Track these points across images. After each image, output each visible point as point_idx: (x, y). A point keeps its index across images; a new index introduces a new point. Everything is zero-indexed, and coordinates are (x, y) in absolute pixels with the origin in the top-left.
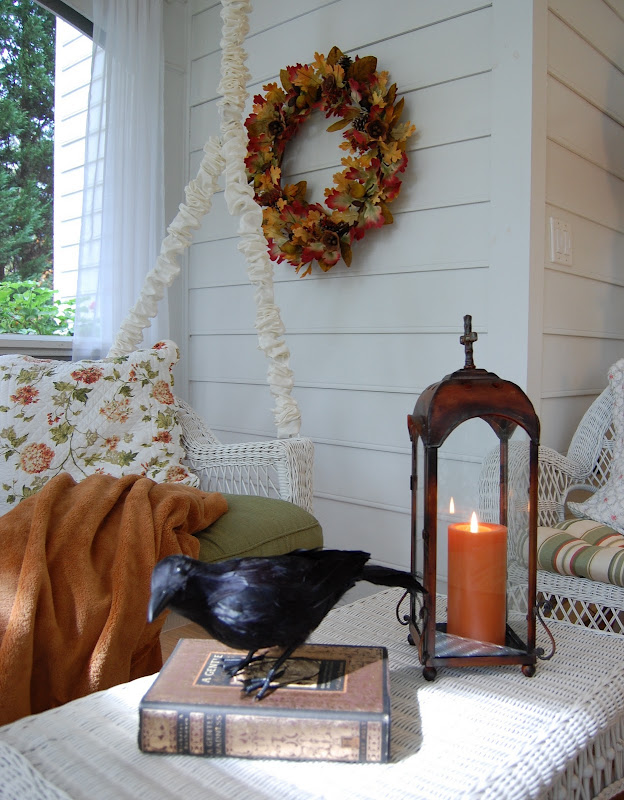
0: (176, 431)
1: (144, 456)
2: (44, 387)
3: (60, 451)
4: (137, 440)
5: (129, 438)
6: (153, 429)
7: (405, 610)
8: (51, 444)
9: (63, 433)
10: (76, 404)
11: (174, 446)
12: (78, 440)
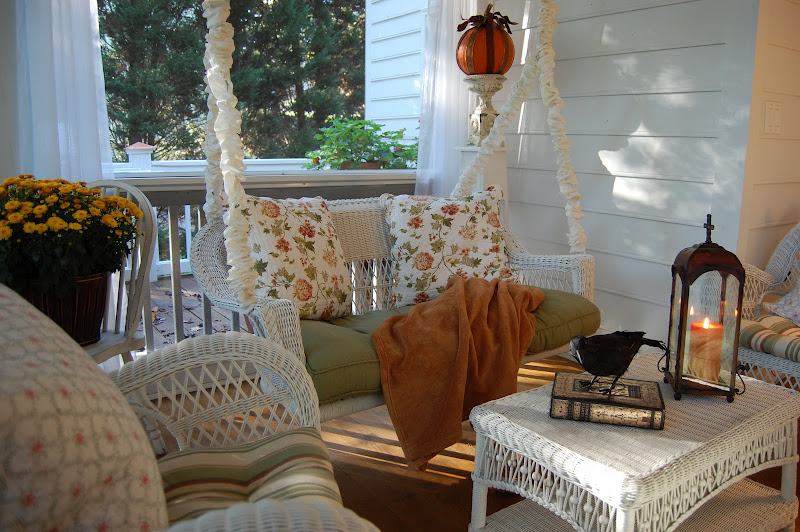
0: (502, 245)
1: (486, 261)
2: (426, 216)
3: (437, 257)
4: (481, 251)
5: (475, 249)
6: (489, 244)
7: (663, 364)
8: (431, 253)
9: (438, 246)
10: (445, 228)
11: (501, 255)
12: (447, 250)
